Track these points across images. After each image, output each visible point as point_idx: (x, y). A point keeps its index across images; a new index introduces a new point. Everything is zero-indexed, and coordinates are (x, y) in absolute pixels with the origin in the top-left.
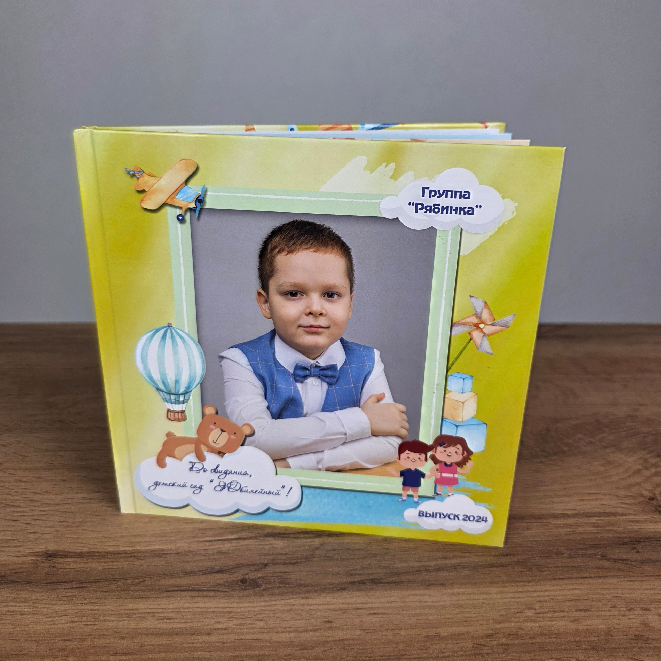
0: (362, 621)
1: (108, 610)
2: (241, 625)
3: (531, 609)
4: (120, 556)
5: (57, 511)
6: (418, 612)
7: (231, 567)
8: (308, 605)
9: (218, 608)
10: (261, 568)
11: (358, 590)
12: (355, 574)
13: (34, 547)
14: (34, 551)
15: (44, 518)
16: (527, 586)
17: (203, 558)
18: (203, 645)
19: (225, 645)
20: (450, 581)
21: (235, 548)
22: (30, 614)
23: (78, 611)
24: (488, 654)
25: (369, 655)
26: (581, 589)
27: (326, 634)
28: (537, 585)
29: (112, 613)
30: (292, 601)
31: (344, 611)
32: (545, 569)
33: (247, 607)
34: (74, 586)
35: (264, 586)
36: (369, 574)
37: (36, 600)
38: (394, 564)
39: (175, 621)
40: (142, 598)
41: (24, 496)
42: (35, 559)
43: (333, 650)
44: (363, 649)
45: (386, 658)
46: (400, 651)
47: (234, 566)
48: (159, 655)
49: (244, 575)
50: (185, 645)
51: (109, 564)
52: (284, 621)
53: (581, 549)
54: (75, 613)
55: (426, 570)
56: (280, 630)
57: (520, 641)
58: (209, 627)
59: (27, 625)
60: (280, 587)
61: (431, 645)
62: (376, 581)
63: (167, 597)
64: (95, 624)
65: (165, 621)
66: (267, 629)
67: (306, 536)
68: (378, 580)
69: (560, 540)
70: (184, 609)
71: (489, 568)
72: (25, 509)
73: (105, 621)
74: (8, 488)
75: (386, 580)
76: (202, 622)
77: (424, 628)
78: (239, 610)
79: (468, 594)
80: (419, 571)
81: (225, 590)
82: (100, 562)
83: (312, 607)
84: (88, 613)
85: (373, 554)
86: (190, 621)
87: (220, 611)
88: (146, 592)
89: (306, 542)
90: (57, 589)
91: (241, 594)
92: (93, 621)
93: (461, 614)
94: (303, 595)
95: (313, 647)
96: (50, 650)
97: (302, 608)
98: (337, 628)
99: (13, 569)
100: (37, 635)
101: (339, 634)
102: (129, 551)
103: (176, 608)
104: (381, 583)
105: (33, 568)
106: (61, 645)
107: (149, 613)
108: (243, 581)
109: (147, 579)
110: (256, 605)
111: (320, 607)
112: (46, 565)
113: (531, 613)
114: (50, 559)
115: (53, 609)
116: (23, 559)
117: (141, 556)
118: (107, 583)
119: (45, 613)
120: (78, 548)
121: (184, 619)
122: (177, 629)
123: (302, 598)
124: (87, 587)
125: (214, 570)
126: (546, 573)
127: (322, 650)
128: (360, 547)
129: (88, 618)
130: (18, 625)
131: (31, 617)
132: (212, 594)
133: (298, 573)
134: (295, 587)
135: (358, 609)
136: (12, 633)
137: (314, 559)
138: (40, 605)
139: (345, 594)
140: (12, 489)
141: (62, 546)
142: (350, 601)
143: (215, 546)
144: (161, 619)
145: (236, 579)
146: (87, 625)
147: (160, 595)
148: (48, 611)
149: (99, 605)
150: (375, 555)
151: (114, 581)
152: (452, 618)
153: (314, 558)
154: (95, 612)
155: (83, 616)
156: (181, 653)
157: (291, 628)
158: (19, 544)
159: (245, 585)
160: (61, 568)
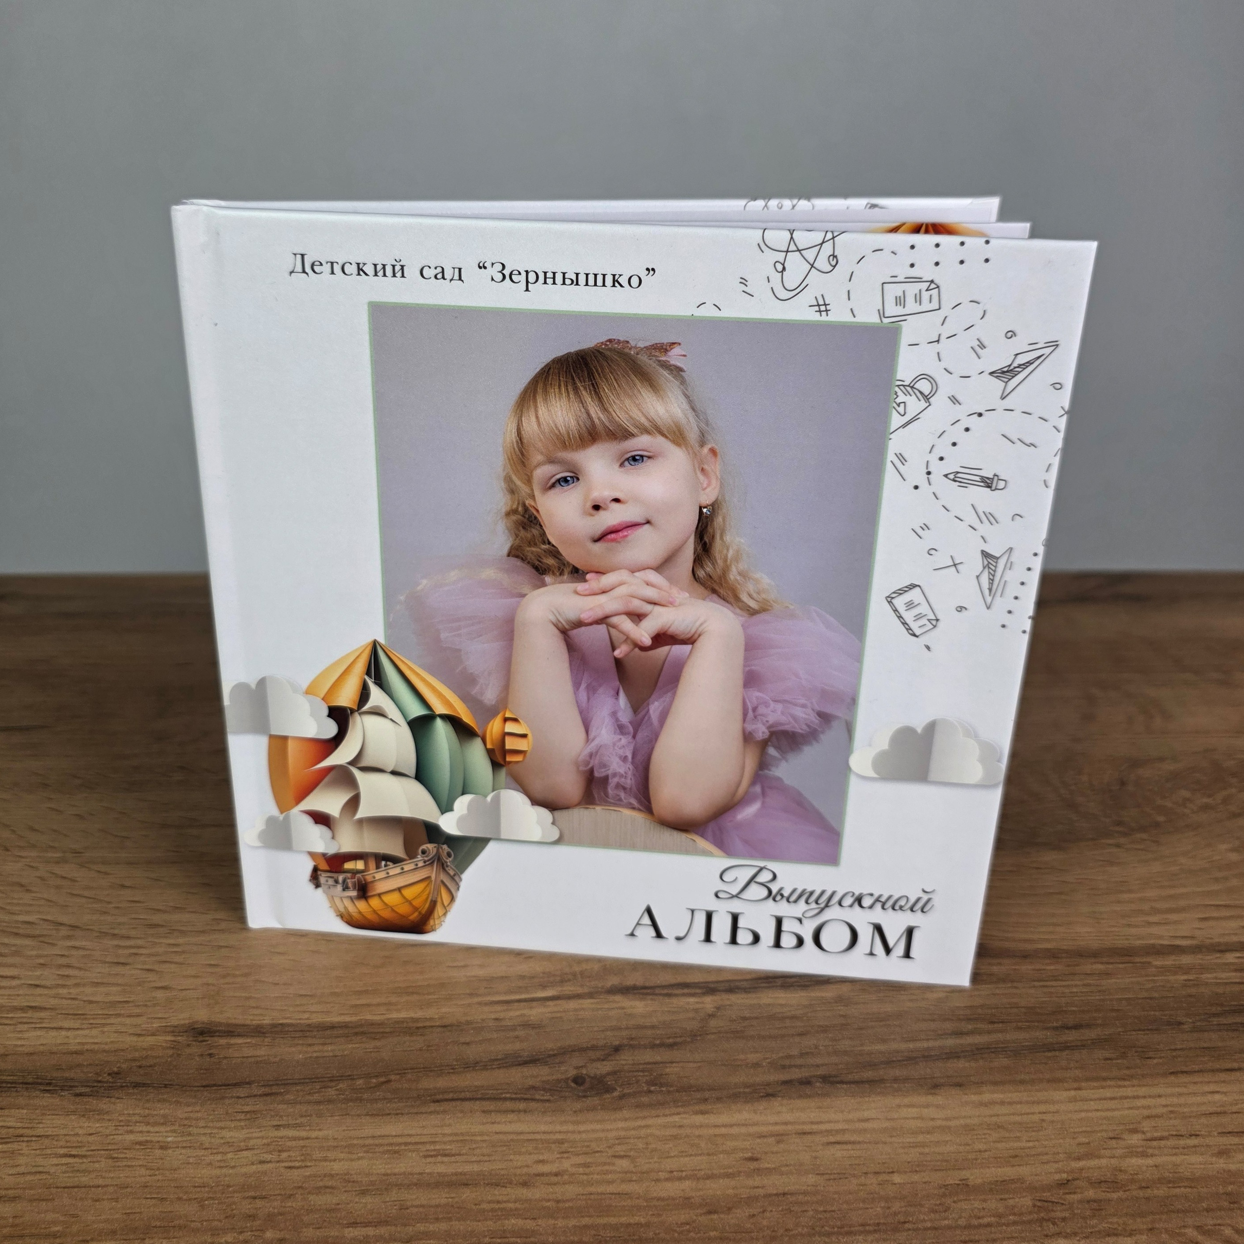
0: (816, 1158)
1: (326, 1139)
2: (586, 1165)
3: (1135, 1131)
4: (335, 1032)
5: (201, 945)
6: (920, 1138)
7: (551, 1053)
8: (707, 1126)
9: (538, 1133)
10: (610, 1055)
11: (800, 1097)
12: (790, 1066)
13: (166, 1016)
14: (169, 1024)
15: (177, 959)
16: (1120, 1087)
17: (495, 1035)
18: (518, 1205)
19: (561, 1205)
20: (972, 1079)
21: (554, 1015)
22: (178, 1147)
23: (269, 1140)
24: (1064, 1219)
25: (839, 1223)
26: (1225, 1093)
27: (750, 1182)
28: (1139, 1086)
29: (335, 1144)
30: (676, 1118)
31: (780, 1137)
32: (1151, 1054)
33: (593, 1131)
34: (256, 1090)
35: (619, 1089)
36: (818, 1066)
37: (186, 1119)
38: (862, 1045)
39: (458, 1158)
40: (389, 1114)
41: (133, 916)
42: (173, 1038)
43: (768, 1214)
44: (825, 1211)
45: (871, 1228)
46: (895, 1214)
47: (556, 1052)
48: (436, 1225)
49: (577, 1068)
50: (484, 1206)
51: (316, 1048)
52: (667, 1157)
53: (1215, 1015)
54: (264, 1145)
55: (924, 1057)
56: (662, 1175)
57: (1120, 1194)
58: (525, 1170)
59: (175, 1170)
60: (650, 1092)
61: (954, 1202)
62: (831, 1079)
63: (438, 1113)
64: (307, 1167)
65: (439, 1159)
66: (636, 1173)
67: (686, 991)
68: (835, 1076)
69: (1173, 997)
70: (473, 1135)
71: (1044, 1052)
72: (140, 942)
73: (325, 1159)
74: (101, 901)
75: (850, 1077)
76: (511, 1160)
77: (936, 1170)
78: (577, 1137)
79: (1010, 1103)
80: (911, 1059)
81: (545, 1098)
82: (298, 1044)
83: (717, 1131)
84: (289, 1144)
85: (819, 1026)
86: (486, 1158)
87: (542, 1140)
88: (396, 1103)
89: (688, 1003)
90: (223, 1098)
91: (578, 1105)
92: (302, 1161)
93: (1002, 1142)
94: (697, 1108)
95: (730, 1209)
96: (227, 1217)
97: (697, 1133)
98: (769, 1171)
99: (134, 1060)
100: (199, 1189)
101: (775, 1183)
102: (351, 1022)
103: (456, 1134)
104: (842, 1082)
105: (171, 1056)
106: (246, 1207)
107: (406, 1144)
108: (578, 1080)
109: (393, 1077)
110: (609, 1127)
111: (735, 1130)
112: (195, 1050)
113: (1135, 1139)
114: (201, 1038)
115: (222, 1138)
116: (150, 1040)
117: (375, 1033)
118: (318, 1086)
119: (207, 1145)
120: (251, 1017)
121: (474, 1155)
122: (465, 1174)
123: (696, 1113)
124: (281, 1094)
125: (519, 1059)
126: (1155, 1061)
127: (747, 1214)
128: (793, 1013)
129: (292, 1154)
130: (158, 1169)
131: (181, 1154)
132: (522, 1105)
133: (681, 1064)
134: (678, 1091)
135: (805, 1133)
136: (148, 1184)
137: (709, 1037)
138: (194, 1130)
139: (776, 1103)
140: (109, 903)
141: (221, 1012)
142: (788, 1117)
143: (514, 1014)
144: (431, 1156)
145: (563, 1077)
146: (290, 1168)
147: (423, 1110)
148: (213, 1140)
149: (308, 1128)
150: (824, 1029)
151: (331, 1081)
152: (986, 1151)
153: (707, 1034)
154: (302, 1143)
155: (280, 1151)
156: (479, 1221)
157: (682, 1171)
158: (137, 1011)
159: (582, 1088)
160: (225, 1058)
